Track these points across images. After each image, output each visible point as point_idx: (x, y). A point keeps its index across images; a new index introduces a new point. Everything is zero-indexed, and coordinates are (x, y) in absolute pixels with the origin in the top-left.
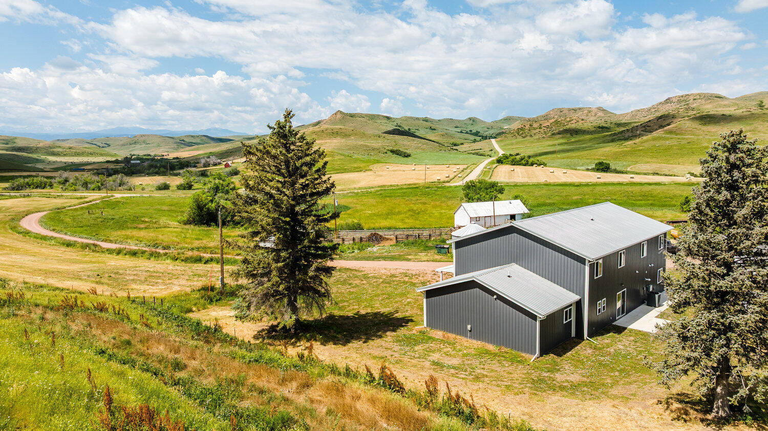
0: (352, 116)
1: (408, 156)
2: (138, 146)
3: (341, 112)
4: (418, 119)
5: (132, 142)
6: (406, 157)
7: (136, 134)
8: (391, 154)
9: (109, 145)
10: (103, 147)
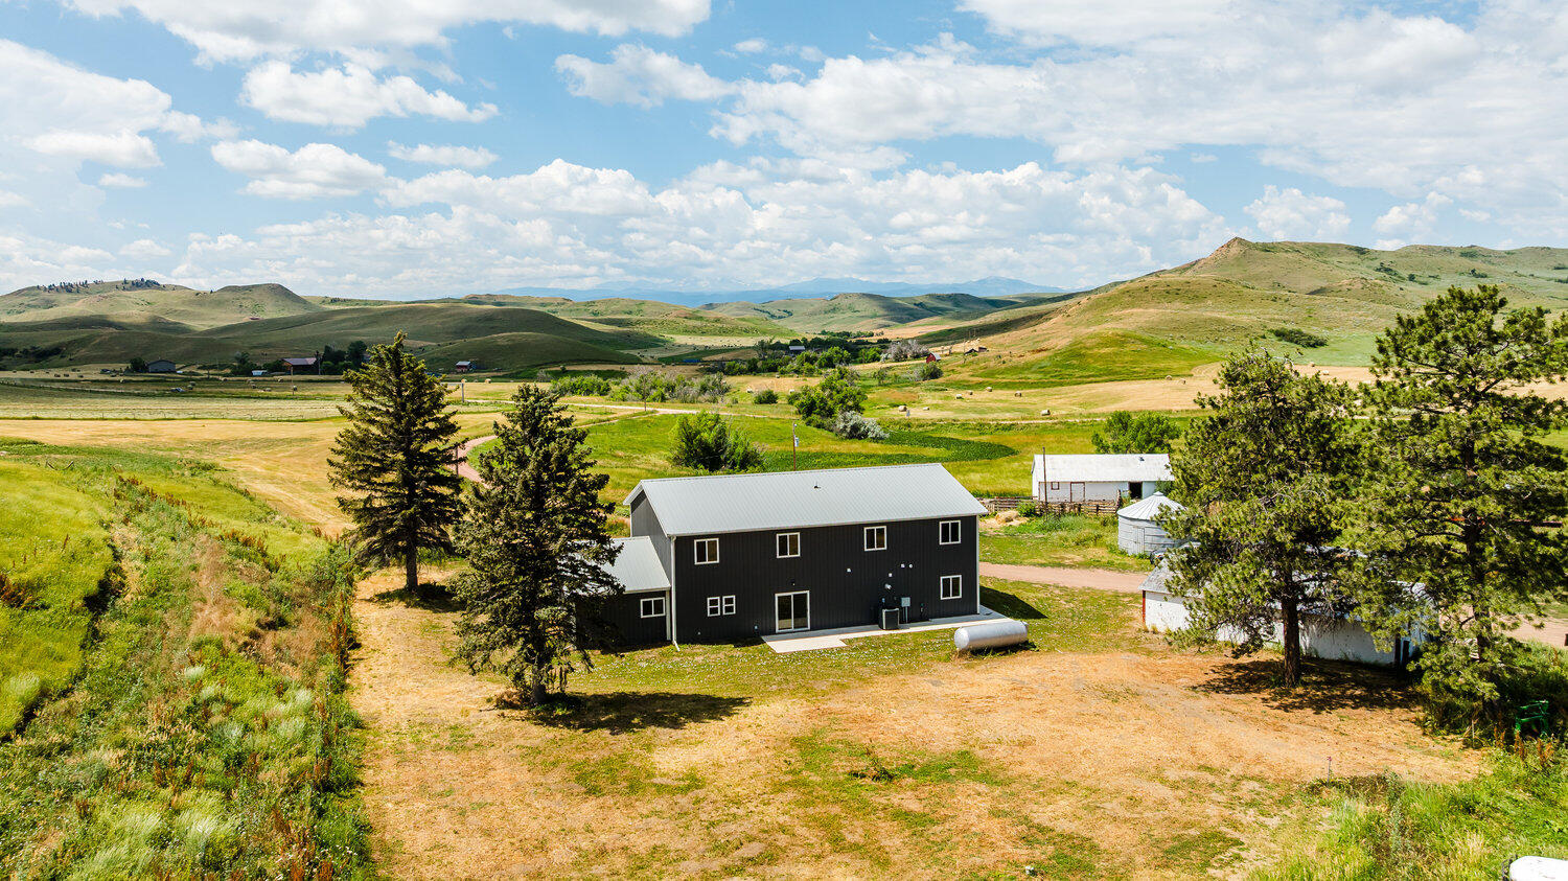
0: (1267, 248)
1: (1318, 344)
2: (839, 316)
3: (1240, 241)
4: (1447, 251)
5: (827, 309)
6: (1313, 346)
7: (836, 291)
8: (1275, 339)
9: (790, 314)
10: (780, 317)
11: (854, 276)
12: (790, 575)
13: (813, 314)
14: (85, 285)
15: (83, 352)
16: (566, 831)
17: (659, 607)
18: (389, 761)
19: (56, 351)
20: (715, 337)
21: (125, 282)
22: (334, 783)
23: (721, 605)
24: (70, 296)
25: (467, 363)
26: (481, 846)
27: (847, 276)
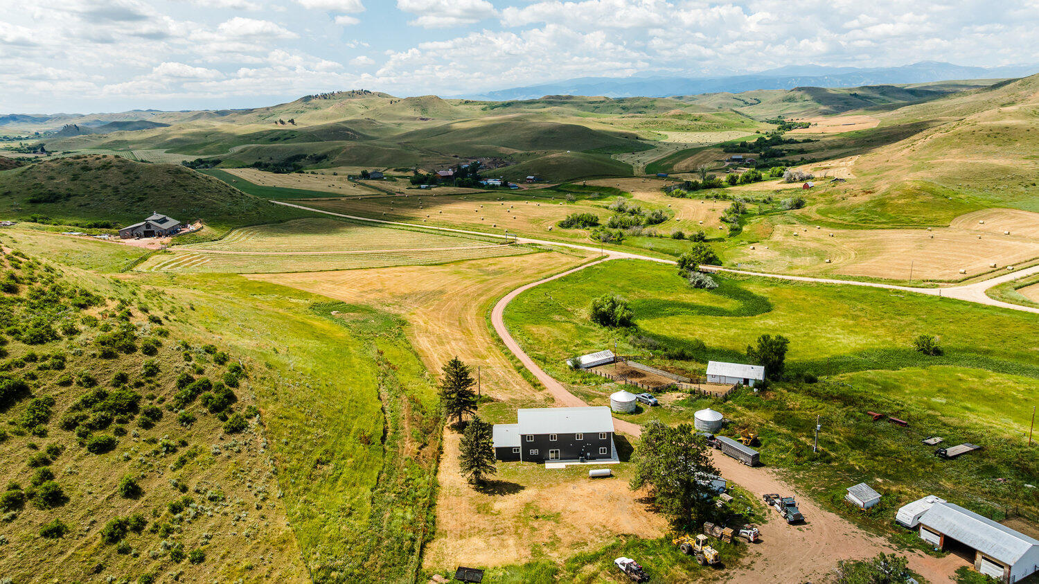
5: (785, 99)
9: (759, 101)
10: (752, 104)
11: (817, 64)
12: (554, 445)
13: (774, 102)
14: (333, 94)
15: (337, 158)
16: (471, 522)
17: (518, 450)
18: (443, 498)
19: (324, 157)
20: (695, 133)
21: (353, 92)
22: (432, 505)
23: (534, 452)
24: (325, 101)
25: (532, 177)
26: (455, 523)
27: (811, 63)
